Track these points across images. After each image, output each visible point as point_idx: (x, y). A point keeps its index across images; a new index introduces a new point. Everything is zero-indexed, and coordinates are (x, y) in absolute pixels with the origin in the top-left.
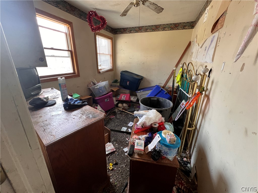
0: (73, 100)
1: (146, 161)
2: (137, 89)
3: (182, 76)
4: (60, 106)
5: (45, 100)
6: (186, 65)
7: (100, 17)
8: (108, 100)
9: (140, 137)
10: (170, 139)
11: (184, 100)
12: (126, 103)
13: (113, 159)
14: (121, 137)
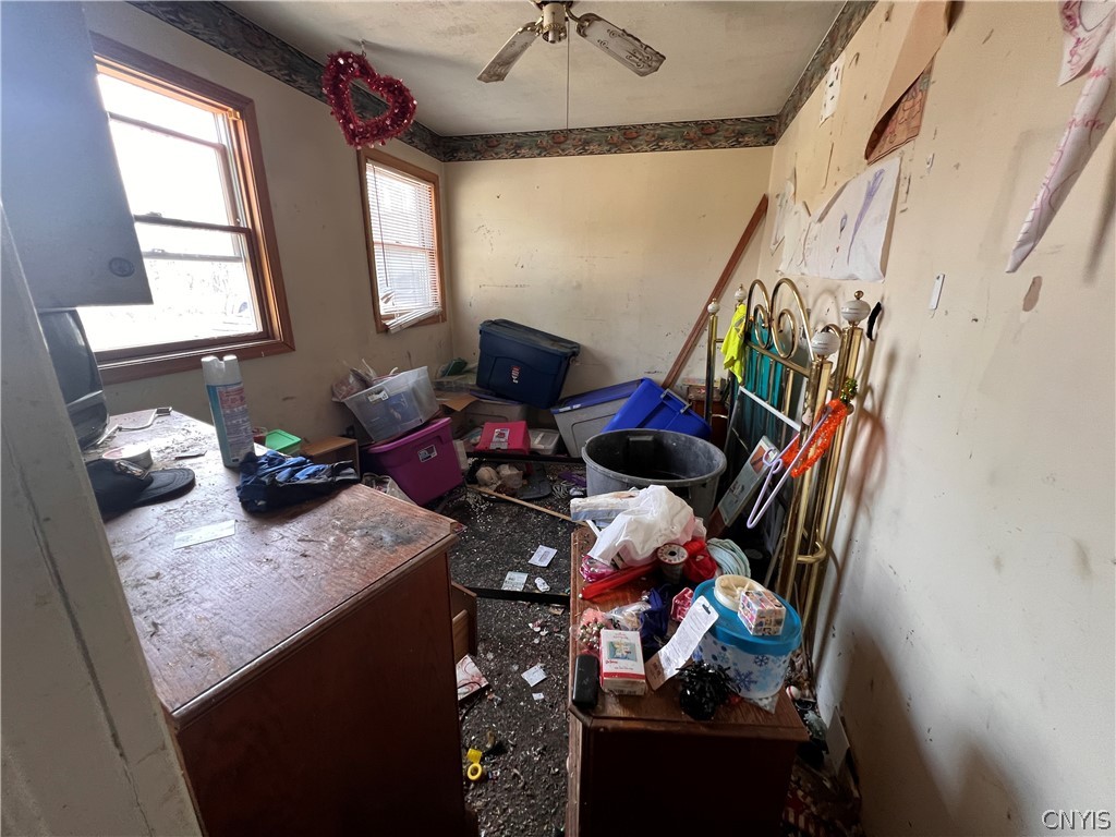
0: (282, 461)
1: (663, 729)
2: (556, 399)
3: (747, 336)
4: (220, 498)
5: (136, 471)
6: (764, 289)
7: (384, 80)
8: (430, 451)
9: (614, 614)
10: (761, 615)
11: (764, 437)
12: (512, 465)
13: (478, 725)
14: (507, 618)
